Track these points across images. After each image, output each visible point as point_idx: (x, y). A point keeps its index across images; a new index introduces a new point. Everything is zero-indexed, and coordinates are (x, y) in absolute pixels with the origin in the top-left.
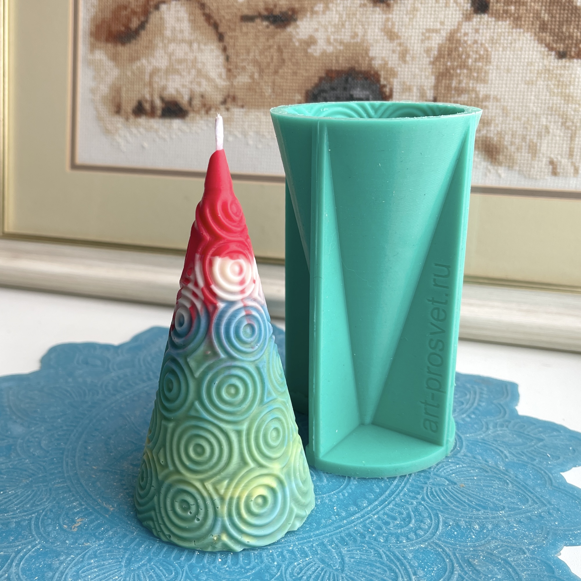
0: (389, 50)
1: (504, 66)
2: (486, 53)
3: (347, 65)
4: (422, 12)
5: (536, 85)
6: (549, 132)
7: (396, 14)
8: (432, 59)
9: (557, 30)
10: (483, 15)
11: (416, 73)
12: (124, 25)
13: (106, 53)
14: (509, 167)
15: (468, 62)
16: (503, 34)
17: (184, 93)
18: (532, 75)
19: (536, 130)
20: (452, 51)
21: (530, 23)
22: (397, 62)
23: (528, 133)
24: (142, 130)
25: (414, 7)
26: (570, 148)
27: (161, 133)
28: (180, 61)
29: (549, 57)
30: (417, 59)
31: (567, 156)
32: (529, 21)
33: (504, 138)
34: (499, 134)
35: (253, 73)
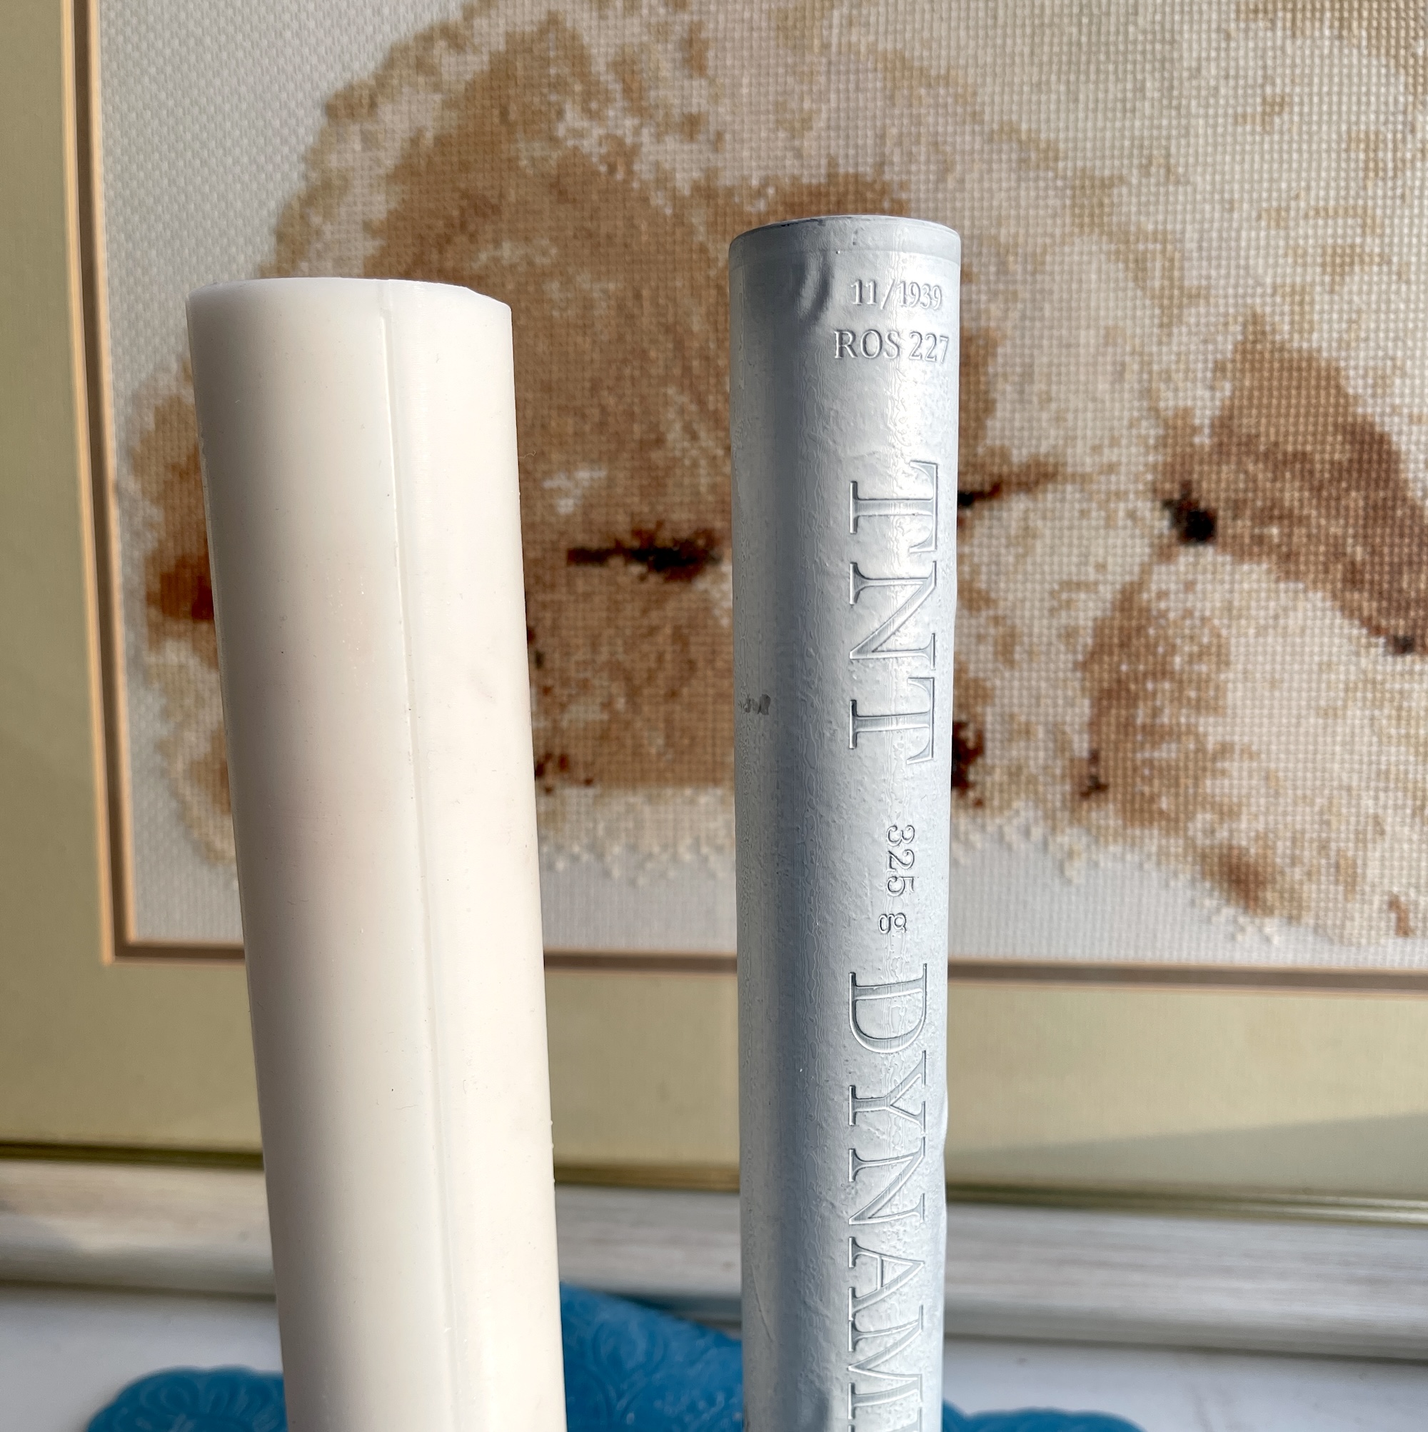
0: (969, 636)
1: (1262, 672)
2: (1215, 641)
5: (1344, 717)
6: (1383, 833)
7: (980, 545)
8: (1080, 658)
9: (1386, 586)
10: (1201, 548)
11: (1043, 691)
13: (194, 648)
14: (1290, 918)
15: (1172, 663)
16: (1254, 595)
18: (1332, 694)
19: (1352, 828)
20: (1129, 638)
21: (1320, 567)
22: (990, 666)
23: (1333, 835)
25: (1027, 528)
29: (1371, 650)
30: (1042, 657)
32: (1316, 564)
33: (1274, 848)
34: (1262, 838)
35: (611, 696)
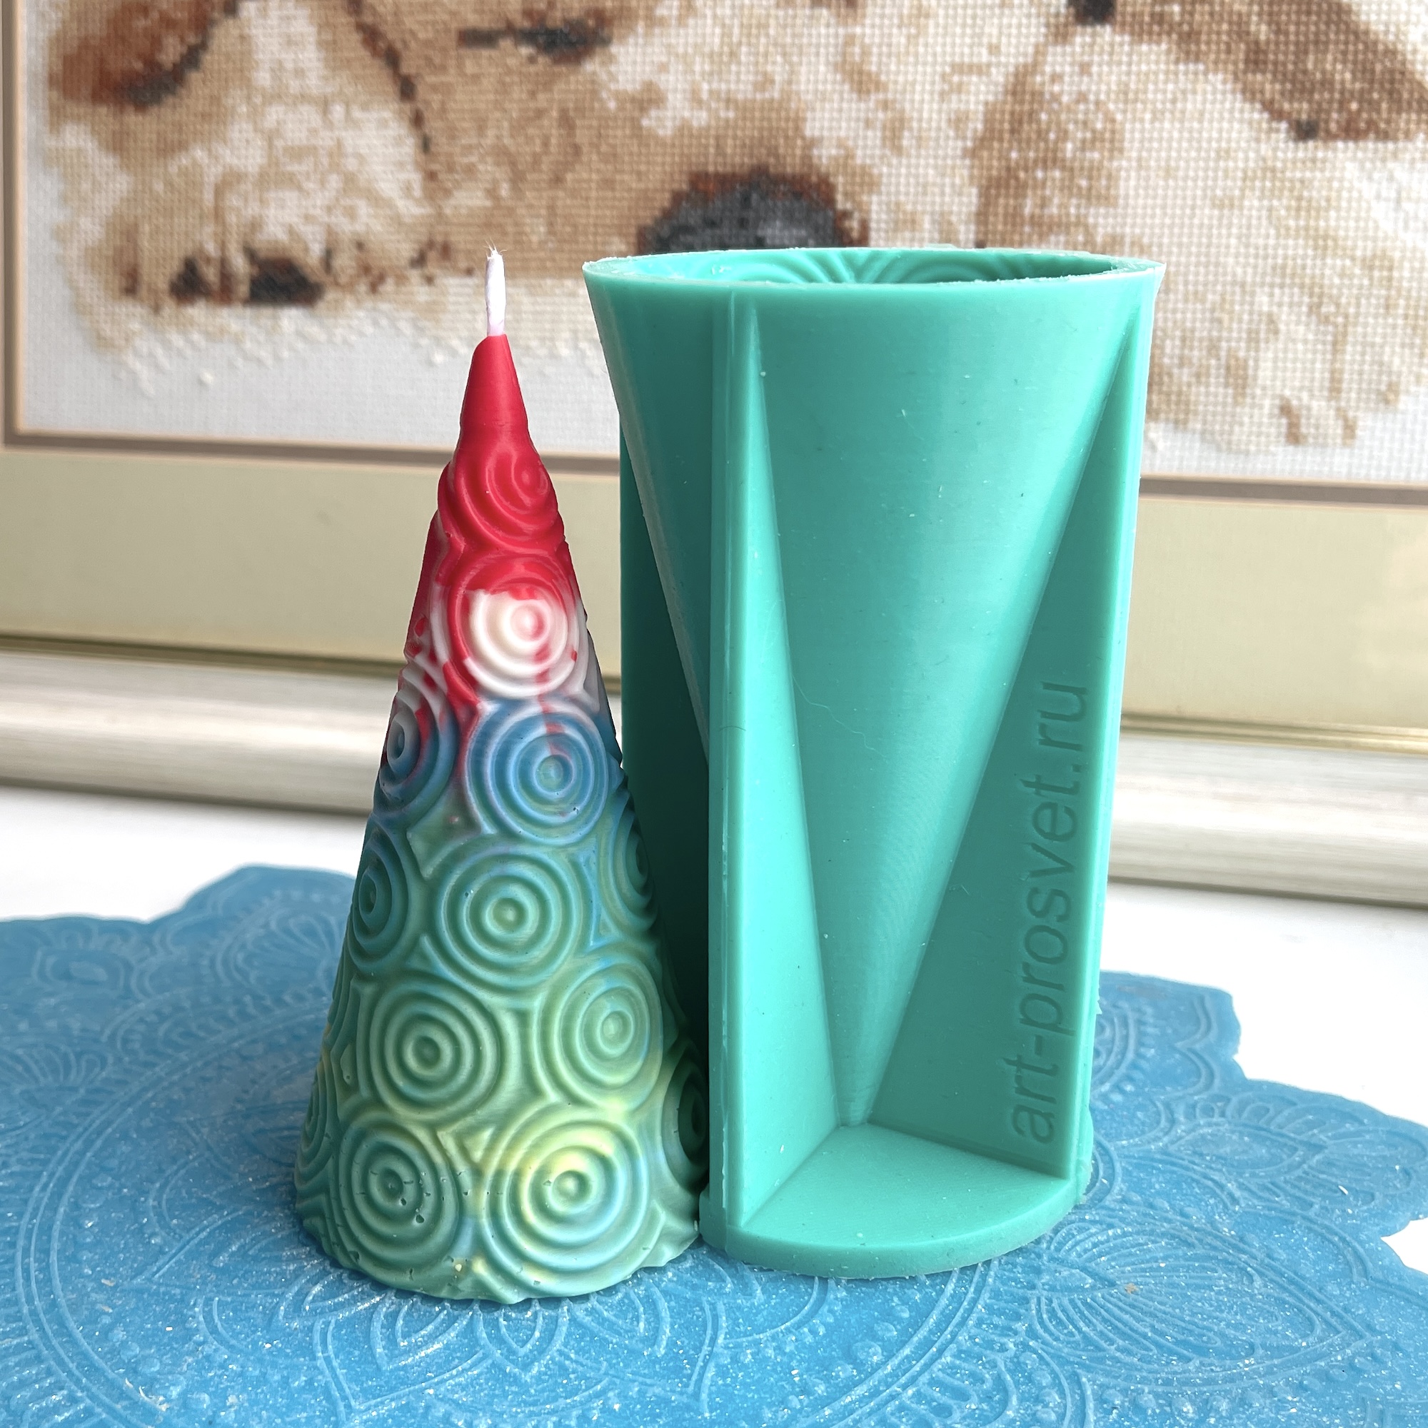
1: (1158, 160)
3: (746, 159)
4: (941, 21)
11: (930, 179)
12: (140, 56)
13: (93, 132)
16: (1152, 77)
17: (310, 237)
21: (1223, 47)
24: (196, 337)
26: (1332, 372)
27: (248, 345)
28: (298, 153)
29: (1274, 136)
30: (931, 143)
31: (1326, 393)
35: (495, 182)
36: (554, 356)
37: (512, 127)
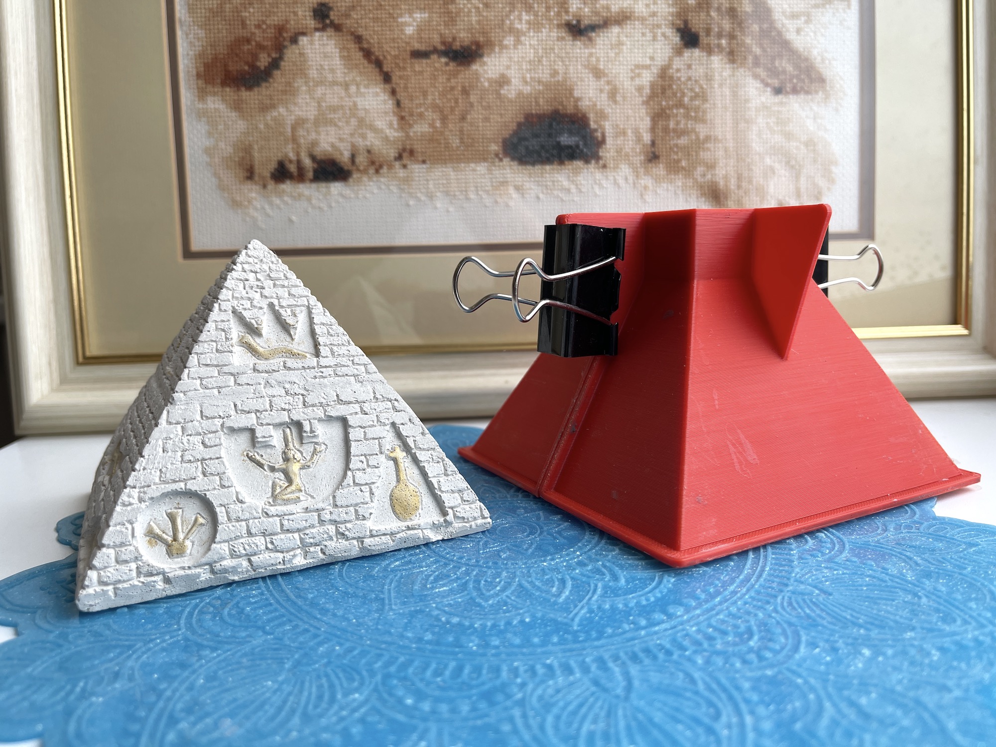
3: (549, 108)
13: (223, 99)
16: (716, 70)
17: (342, 148)
24: (286, 198)
27: (314, 201)
29: (766, 93)
30: (629, 99)
34: (726, 177)
35: (433, 120)
36: (468, 199)
37: (439, 95)
